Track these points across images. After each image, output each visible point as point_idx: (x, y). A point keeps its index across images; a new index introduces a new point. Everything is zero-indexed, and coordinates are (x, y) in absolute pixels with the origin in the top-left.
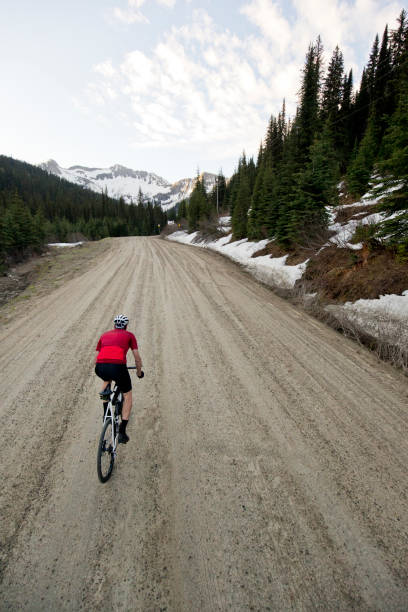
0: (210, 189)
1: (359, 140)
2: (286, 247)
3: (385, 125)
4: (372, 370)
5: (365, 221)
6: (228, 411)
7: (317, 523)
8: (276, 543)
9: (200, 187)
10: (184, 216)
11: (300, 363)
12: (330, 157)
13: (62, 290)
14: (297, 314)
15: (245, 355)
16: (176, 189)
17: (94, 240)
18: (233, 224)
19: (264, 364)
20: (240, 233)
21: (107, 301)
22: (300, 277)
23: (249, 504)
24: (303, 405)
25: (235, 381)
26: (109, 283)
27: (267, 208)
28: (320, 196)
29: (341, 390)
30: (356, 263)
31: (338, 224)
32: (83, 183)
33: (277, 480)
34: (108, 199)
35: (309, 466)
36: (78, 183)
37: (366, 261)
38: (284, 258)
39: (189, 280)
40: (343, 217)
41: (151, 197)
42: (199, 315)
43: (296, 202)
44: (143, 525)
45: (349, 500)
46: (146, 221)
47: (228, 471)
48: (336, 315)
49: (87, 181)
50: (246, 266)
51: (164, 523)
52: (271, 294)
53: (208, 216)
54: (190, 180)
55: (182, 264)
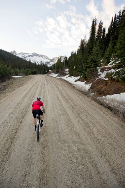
0: (62, 61)
1: (107, 48)
2: (85, 79)
3: (115, 43)
4: (111, 117)
5: (109, 71)
6: (67, 130)
7: (95, 166)
8: (82, 172)
9: (59, 60)
10: (54, 69)
11: (89, 115)
12: (99, 52)
13: (16, 91)
14: (88, 99)
15: (73, 112)
16: (52, 60)
17: (26, 75)
18: (69, 71)
19: (79, 115)
20: (71, 74)
21: (30, 94)
22: (89, 88)
23: (73, 160)
24: (90, 128)
25: (69, 120)
26: (31, 89)
27: (80, 67)
28: (96, 64)
29: (102, 123)
30: (106, 84)
31: (101, 72)
32: (23, 58)
33: (82, 152)
34: (31, 63)
35: (92, 147)
36: (22, 58)
37: (109, 84)
38: (85, 82)
39: (56, 88)
40: (103, 70)
41: (44, 62)
42: (58, 99)
43: (88, 65)
44: (40, 167)
45: (104, 158)
46: (43, 70)
47: (67, 149)
48: (100, 100)
49: (25, 57)
50: (73, 84)
51: (46, 166)
52: (80, 93)
53: (62, 69)
54: (56, 58)
55: (54, 83)
